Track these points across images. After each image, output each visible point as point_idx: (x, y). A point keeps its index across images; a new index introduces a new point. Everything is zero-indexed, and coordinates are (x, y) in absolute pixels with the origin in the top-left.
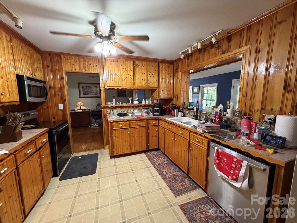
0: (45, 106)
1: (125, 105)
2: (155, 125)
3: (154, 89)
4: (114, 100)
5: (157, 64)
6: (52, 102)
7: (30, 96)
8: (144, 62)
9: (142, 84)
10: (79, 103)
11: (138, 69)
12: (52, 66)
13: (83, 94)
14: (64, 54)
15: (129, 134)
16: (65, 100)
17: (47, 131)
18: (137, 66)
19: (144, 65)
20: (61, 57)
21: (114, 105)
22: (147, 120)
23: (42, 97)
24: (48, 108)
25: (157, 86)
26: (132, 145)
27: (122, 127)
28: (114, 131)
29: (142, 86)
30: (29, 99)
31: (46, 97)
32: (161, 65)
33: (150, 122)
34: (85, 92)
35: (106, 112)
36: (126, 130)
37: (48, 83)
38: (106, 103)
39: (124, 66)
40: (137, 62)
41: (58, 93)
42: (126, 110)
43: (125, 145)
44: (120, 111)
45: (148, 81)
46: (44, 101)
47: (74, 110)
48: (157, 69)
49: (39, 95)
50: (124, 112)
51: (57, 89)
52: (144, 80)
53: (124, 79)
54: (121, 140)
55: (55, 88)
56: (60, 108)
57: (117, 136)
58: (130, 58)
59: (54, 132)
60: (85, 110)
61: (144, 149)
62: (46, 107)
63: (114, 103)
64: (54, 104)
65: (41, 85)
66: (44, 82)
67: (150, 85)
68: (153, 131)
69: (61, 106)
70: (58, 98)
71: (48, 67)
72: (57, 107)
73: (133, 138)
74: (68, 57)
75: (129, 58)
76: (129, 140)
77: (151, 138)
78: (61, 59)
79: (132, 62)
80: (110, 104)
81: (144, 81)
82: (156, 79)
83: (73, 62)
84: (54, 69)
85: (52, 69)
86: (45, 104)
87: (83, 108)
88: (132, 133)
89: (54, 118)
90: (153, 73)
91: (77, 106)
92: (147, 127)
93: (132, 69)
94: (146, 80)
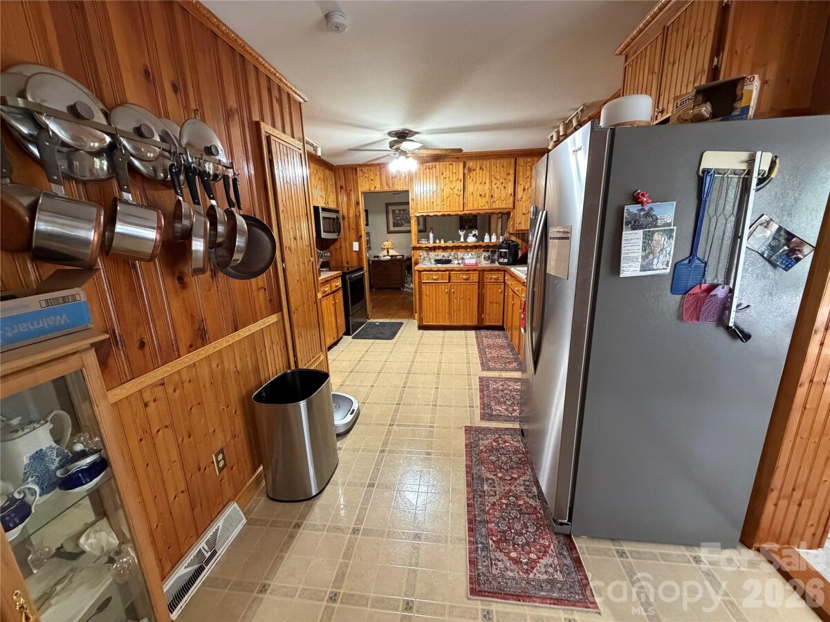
0: (337, 245)
1: (450, 244)
2: (497, 281)
3: (505, 211)
4: (431, 235)
5: (513, 160)
6: (345, 239)
7: (325, 232)
8: (485, 162)
9: (480, 204)
10: (385, 243)
11: (472, 175)
12: (346, 186)
13: (394, 226)
14: (360, 166)
15: (447, 293)
16: (361, 237)
17: (341, 274)
18: (470, 170)
19: (484, 167)
20: (356, 171)
21: (431, 244)
22: (482, 271)
23: (334, 232)
24: (341, 248)
25: (511, 206)
26: (453, 312)
27: (436, 280)
28: (423, 286)
29: (480, 208)
30: (324, 235)
31: (339, 232)
32: (521, 161)
33: (488, 276)
34: (397, 220)
35: (417, 257)
36: (443, 286)
37: (341, 212)
38: (418, 241)
39: (447, 174)
40: (470, 164)
41: (353, 226)
42: (453, 254)
43: (440, 311)
44: (441, 255)
45: (492, 196)
46: (336, 237)
47: (378, 257)
48: (512, 172)
49: (332, 230)
50: (448, 257)
51: (351, 220)
52: (485, 196)
53: (445, 197)
54: (434, 302)
55: (349, 218)
56: (354, 249)
57: (428, 294)
58: (458, 158)
59: (347, 277)
60: (396, 256)
61: (475, 323)
62: (338, 247)
63: (431, 241)
64: (347, 244)
65: (333, 215)
66: (337, 212)
67: (496, 205)
68: (492, 293)
69: (356, 246)
70: (353, 234)
71: (341, 188)
72: (351, 246)
73: (455, 301)
74: (365, 170)
75: (455, 158)
76: (447, 303)
77: (487, 305)
78: (356, 174)
79: (461, 165)
80: (424, 243)
81: (484, 198)
82: (510, 190)
83: (372, 177)
84: (348, 190)
85: (346, 190)
86: (338, 243)
87: (392, 252)
88: (454, 292)
89: (348, 263)
90: (504, 181)
91: (383, 249)
92: (481, 284)
93: (461, 177)
94: (487, 196)
